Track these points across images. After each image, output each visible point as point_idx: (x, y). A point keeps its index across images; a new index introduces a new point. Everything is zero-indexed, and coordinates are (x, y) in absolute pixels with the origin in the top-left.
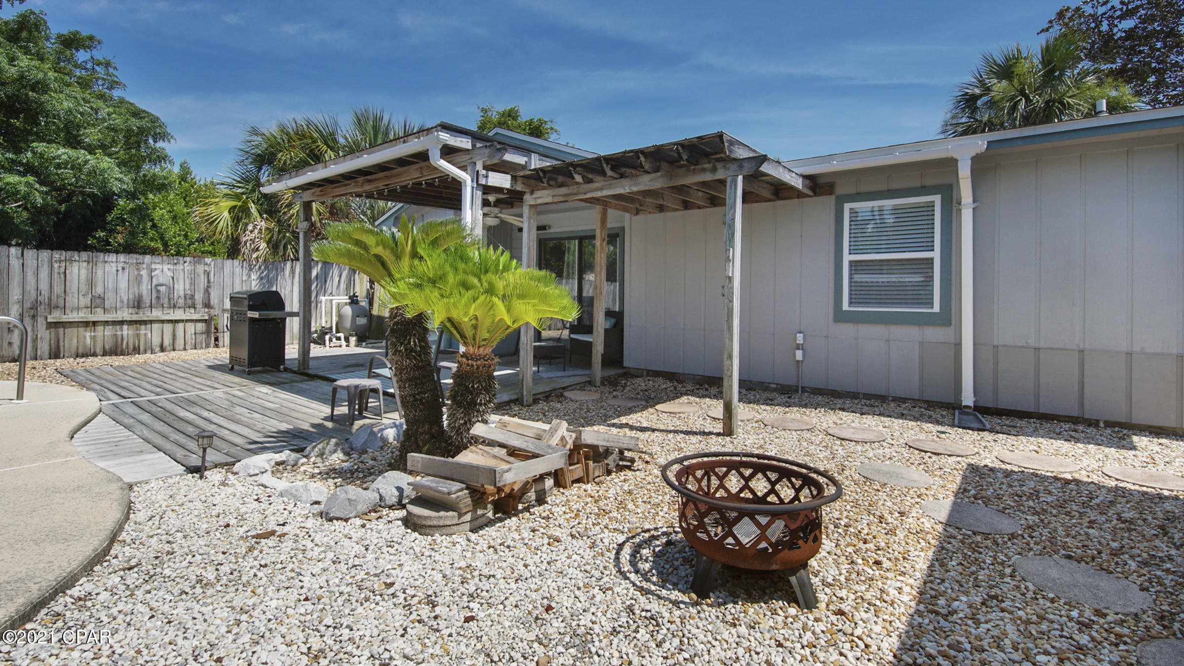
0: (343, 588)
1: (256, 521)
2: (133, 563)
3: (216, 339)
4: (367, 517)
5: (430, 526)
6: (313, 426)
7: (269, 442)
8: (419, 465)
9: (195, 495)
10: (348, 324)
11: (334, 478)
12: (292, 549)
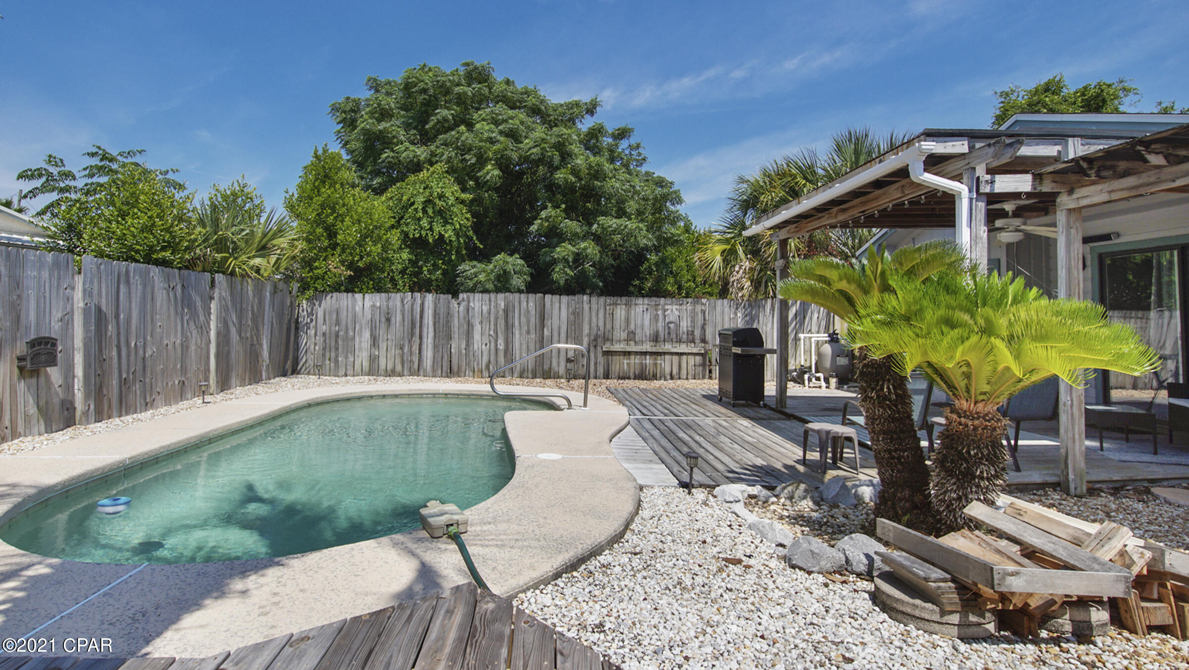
0: (798, 641)
1: (727, 545)
2: (638, 550)
3: (710, 372)
4: (831, 577)
5: (903, 613)
6: (786, 466)
7: (745, 474)
8: (891, 535)
9: (684, 508)
10: (828, 364)
11: (801, 526)
12: (755, 583)
